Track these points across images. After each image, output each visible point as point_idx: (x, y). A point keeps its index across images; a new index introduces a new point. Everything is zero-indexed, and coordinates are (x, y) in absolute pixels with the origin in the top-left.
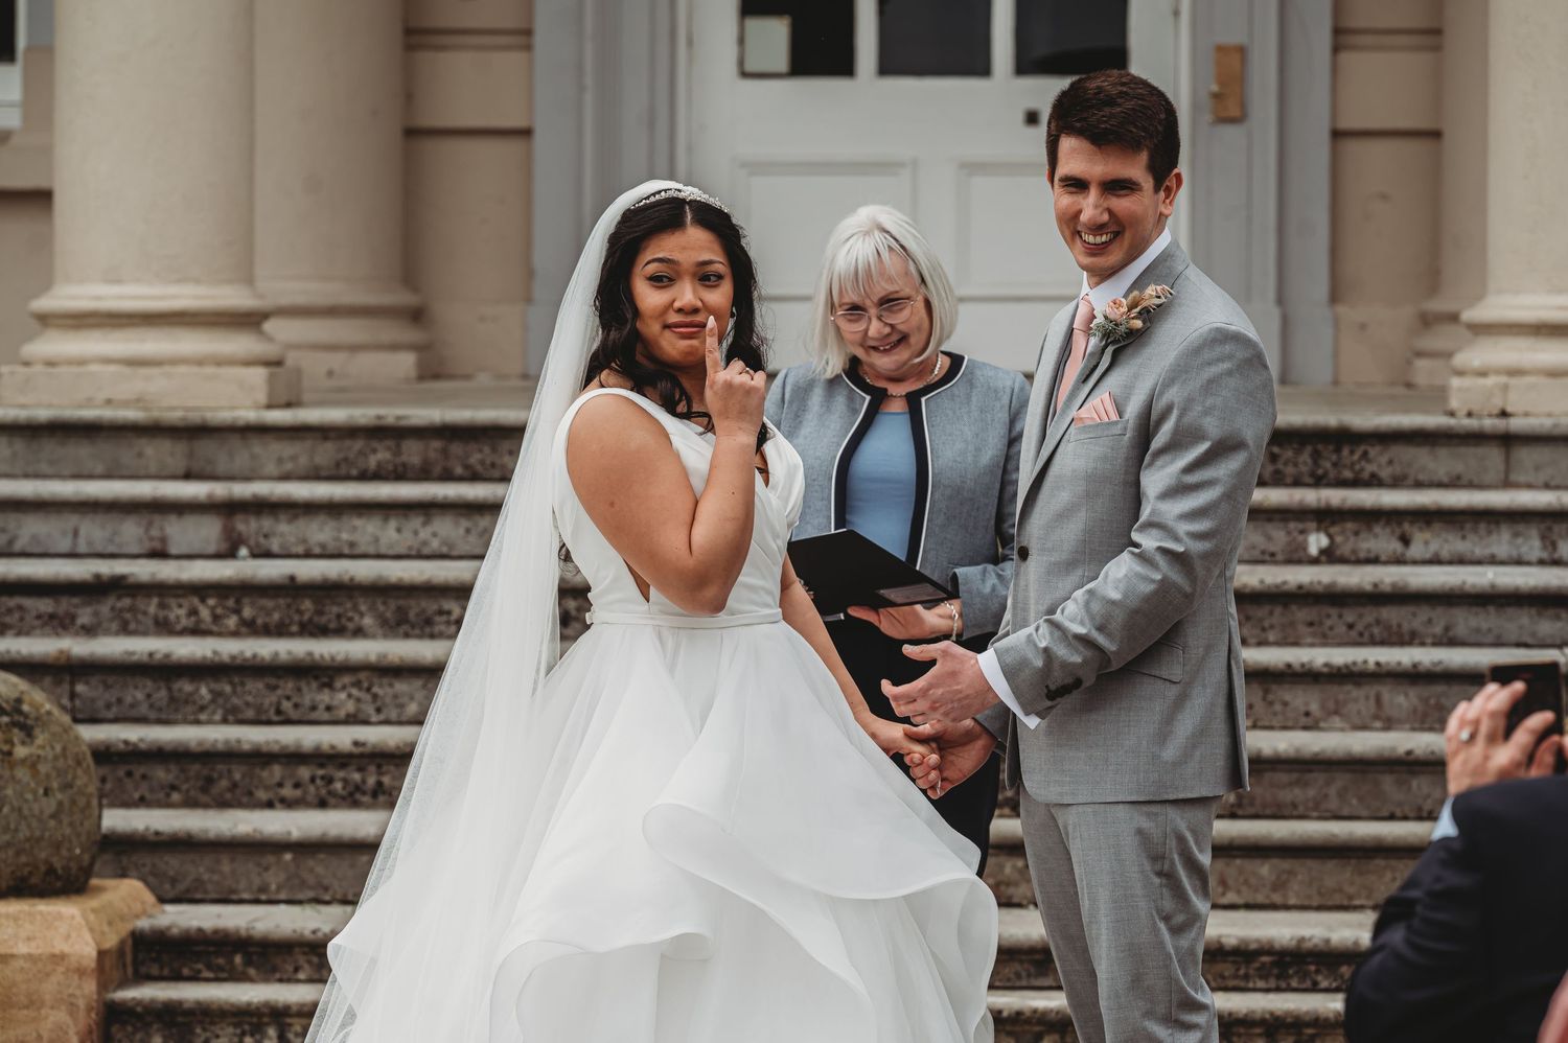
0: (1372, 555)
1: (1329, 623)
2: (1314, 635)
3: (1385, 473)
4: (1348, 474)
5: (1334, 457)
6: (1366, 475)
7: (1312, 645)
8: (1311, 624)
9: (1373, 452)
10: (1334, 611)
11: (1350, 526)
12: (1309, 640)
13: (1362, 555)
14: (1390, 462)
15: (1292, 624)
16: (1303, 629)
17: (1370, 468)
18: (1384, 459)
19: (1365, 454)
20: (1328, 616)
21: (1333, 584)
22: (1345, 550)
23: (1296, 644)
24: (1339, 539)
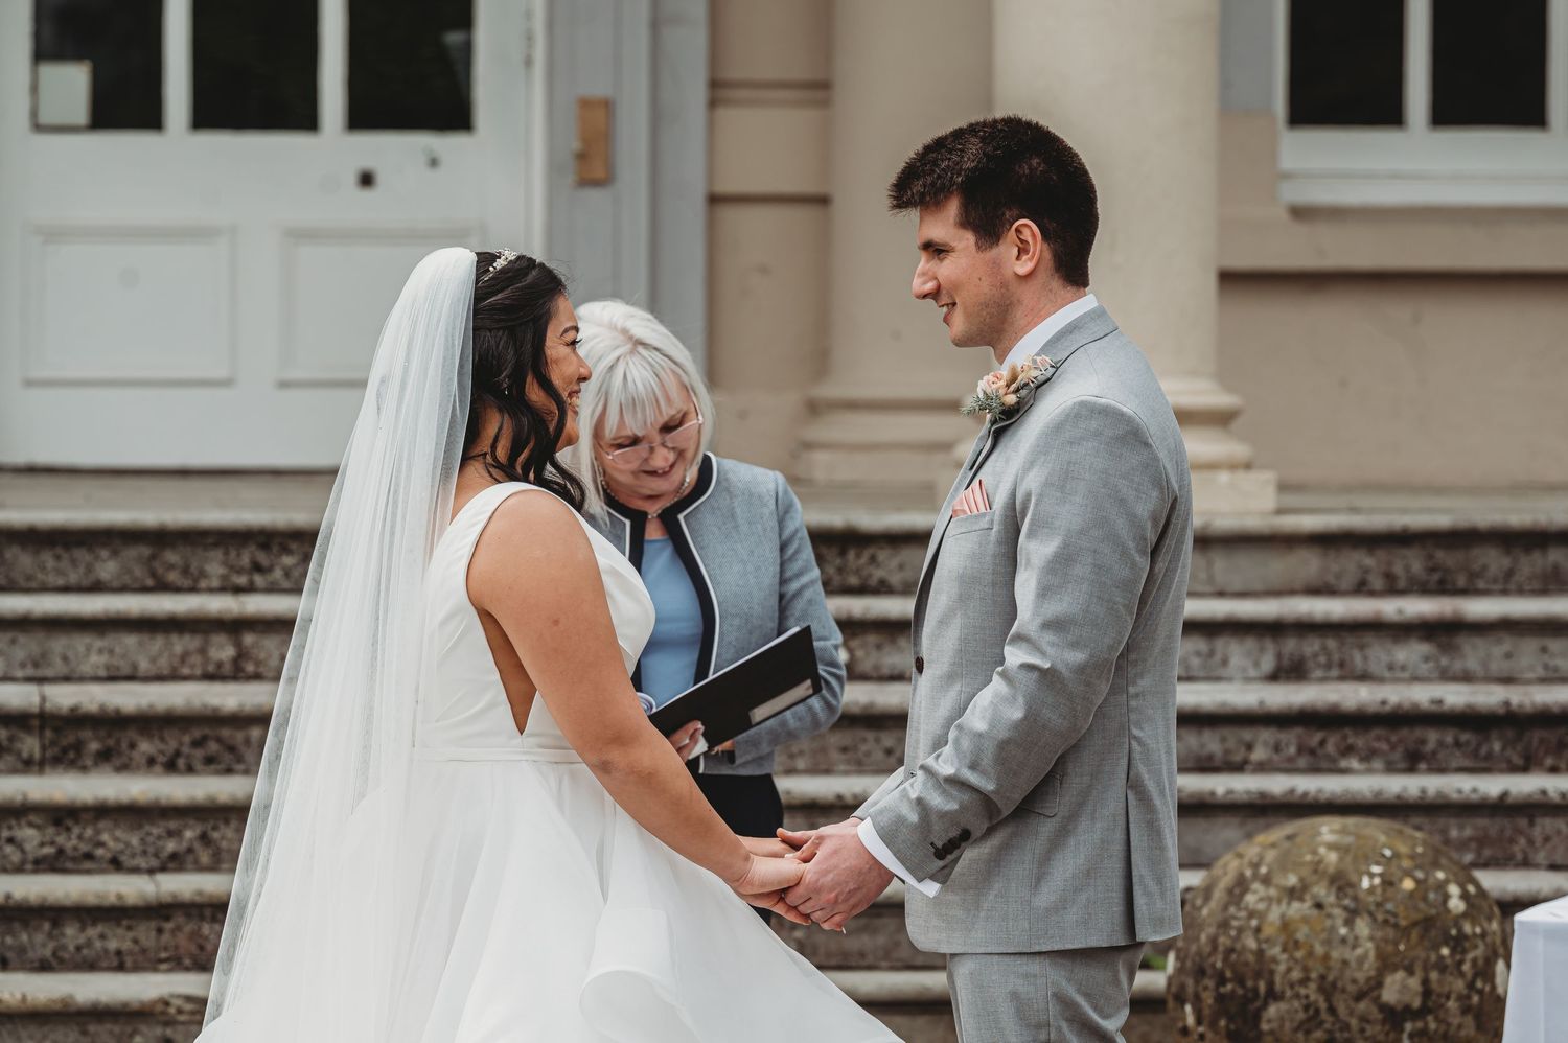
0: (896, 672)
1: (864, 748)
2: (848, 762)
3: (895, 579)
4: (853, 581)
5: (838, 561)
6: (873, 582)
7: (846, 773)
8: (844, 750)
9: (883, 554)
10: (870, 735)
11: (872, 639)
12: (842, 767)
13: (886, 671)
14: (901, 567)
15: (823, 750)
16: (835, 755)
17: (878, 574)
18: (894, 563)
19: (873, 559)
20: (864, 740)
21: (871, 705)
22: (866, 664)
23: (827, 772)
24: (860, 654)
